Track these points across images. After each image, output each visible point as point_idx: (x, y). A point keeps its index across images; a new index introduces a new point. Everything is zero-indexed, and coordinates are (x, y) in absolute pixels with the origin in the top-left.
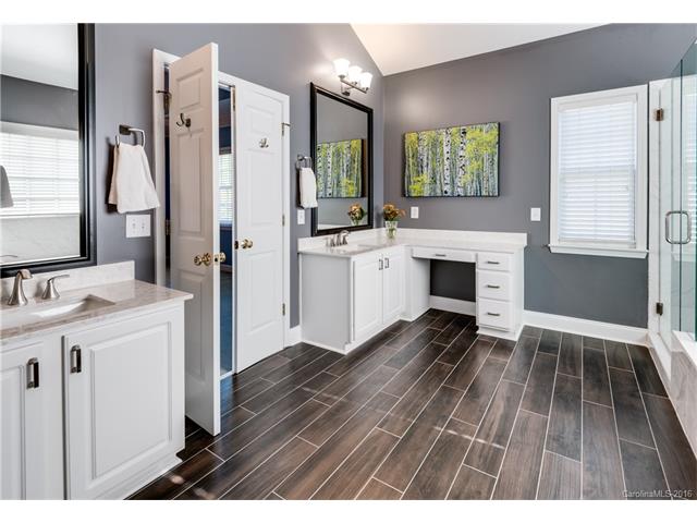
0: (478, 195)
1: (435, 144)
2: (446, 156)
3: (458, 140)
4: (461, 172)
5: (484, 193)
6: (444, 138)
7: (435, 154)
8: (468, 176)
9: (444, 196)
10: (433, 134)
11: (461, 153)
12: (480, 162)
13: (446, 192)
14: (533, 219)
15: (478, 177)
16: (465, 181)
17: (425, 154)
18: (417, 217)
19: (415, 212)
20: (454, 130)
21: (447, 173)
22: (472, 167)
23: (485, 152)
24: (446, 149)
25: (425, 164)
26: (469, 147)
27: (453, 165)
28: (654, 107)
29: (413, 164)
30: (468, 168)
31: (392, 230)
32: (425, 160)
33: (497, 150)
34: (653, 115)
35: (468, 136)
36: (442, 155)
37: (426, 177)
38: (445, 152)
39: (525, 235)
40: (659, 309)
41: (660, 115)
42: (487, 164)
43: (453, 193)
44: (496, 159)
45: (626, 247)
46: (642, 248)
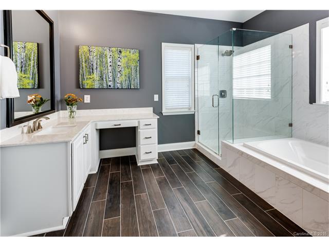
0: (129, 88)
1: (102, 56)
2: (109, 64)
3: (117, 56)
4: (119, 75)
5: (132, 87)
6: (107, 52)
7: (102, 62)
8: (123, 77)
9: (109, 88)
10: (100, 49)
11: (119, 63)
12: (130, 70)
13: (110, 86)
14: (155, 100)
15: (129, 78)
16: (121, 80)
17: (95, 61)
18: (89, 102)
19: (87, 99)
20: (114, 49)
21: (110, 74)
22: (125, 72)
23: (133, 65)
24: (109, 60)
25: (95, 68)
26: (124, 61)
27: (114, 70)
28: (196, 55)
29: (86, 67)
30: (123, 73)
31: (72, 112)
32: (95, 64)
33: (138, 64)
34: (196, 57)
35: (123, 54)
36: (107, 63)
37: (96, 76)
38: (109, 61)
39: (152, 108)
40: (199, 132)
41: (198, 58)
42: (133, 71)
43: (114, 86)
44: (138, 69)
45: (187, 110)
46: (193, 110)
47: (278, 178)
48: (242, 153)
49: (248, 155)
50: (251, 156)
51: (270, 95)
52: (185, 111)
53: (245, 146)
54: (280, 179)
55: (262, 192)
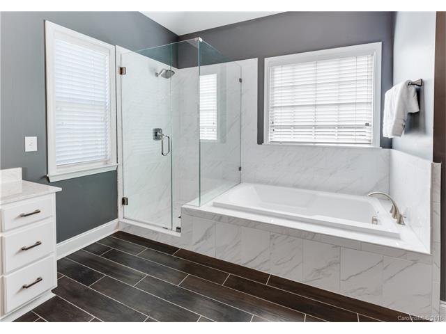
14: (28, 149)
28: (118, 65)
34: (118, 70)
39: (20, 169)
40: (124, 201)
41: (122, 71)
45: (100, 165)
46: (114, 163)
47: (273, 236)
48: (221, 217)
49: (229, 218)
50: (235, 218)
51: (216, 136)
52: (98, 168)
53: (215, 205)
54: (276, 236)
55: (252, 260)
